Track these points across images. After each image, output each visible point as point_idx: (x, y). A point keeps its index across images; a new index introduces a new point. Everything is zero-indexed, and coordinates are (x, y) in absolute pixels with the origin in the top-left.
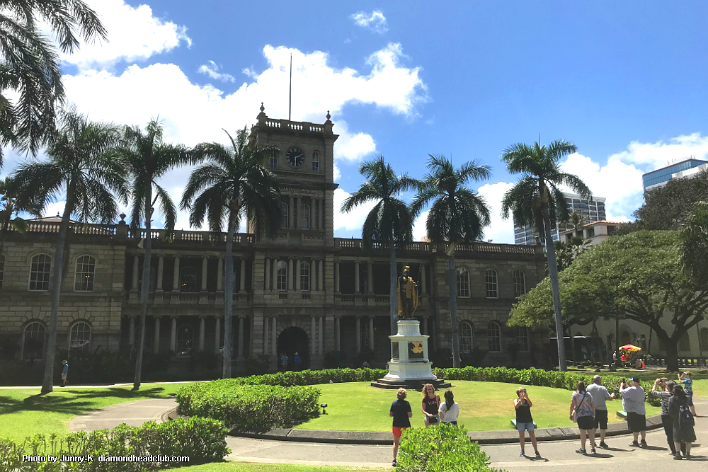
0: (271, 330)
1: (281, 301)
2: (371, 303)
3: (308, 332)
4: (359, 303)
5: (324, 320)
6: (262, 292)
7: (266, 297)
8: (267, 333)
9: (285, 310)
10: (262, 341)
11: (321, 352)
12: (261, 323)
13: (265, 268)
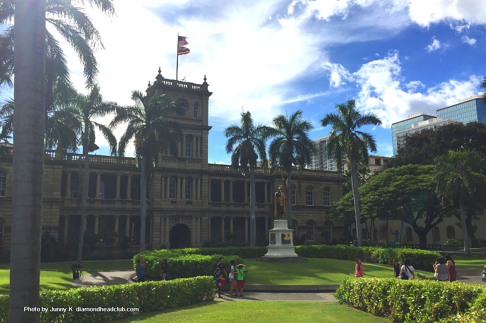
0: (165, 226)
1: (172, 206)
2: (232, 208)
3: (190, 227)
4: (224, 208)
5: (201, 219)
6: (158, 200)
7: (162, 203)
9: (175, 212)
10: (159, 233)
11: (199, 240)
12: (159, 221)
13: (161, 183)
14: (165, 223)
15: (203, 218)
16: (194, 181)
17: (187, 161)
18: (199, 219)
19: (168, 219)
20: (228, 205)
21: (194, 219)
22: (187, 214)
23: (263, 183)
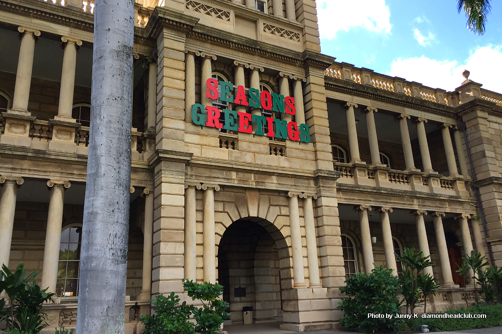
0: (202, 222)
1: (223, 155)
2: (384, 182)
3: (285, 232)
4: (363, 180)
5: (316, 206)
6: (181, 125)
7: (189, 138)
8: (193, 227)
9: (234, 175)
10: (180, 249)
11: (316, 279)
12: (181, 201)
13: (185, 71)
14: (202, 211)
15: (324, 201)
16: (285, 84)
17: (261, 25)
18: (309, 203)
19: (210, 195)
20: (372, 173)
21: (295, 202)
22: (273, 184)
23: (440, 126)
